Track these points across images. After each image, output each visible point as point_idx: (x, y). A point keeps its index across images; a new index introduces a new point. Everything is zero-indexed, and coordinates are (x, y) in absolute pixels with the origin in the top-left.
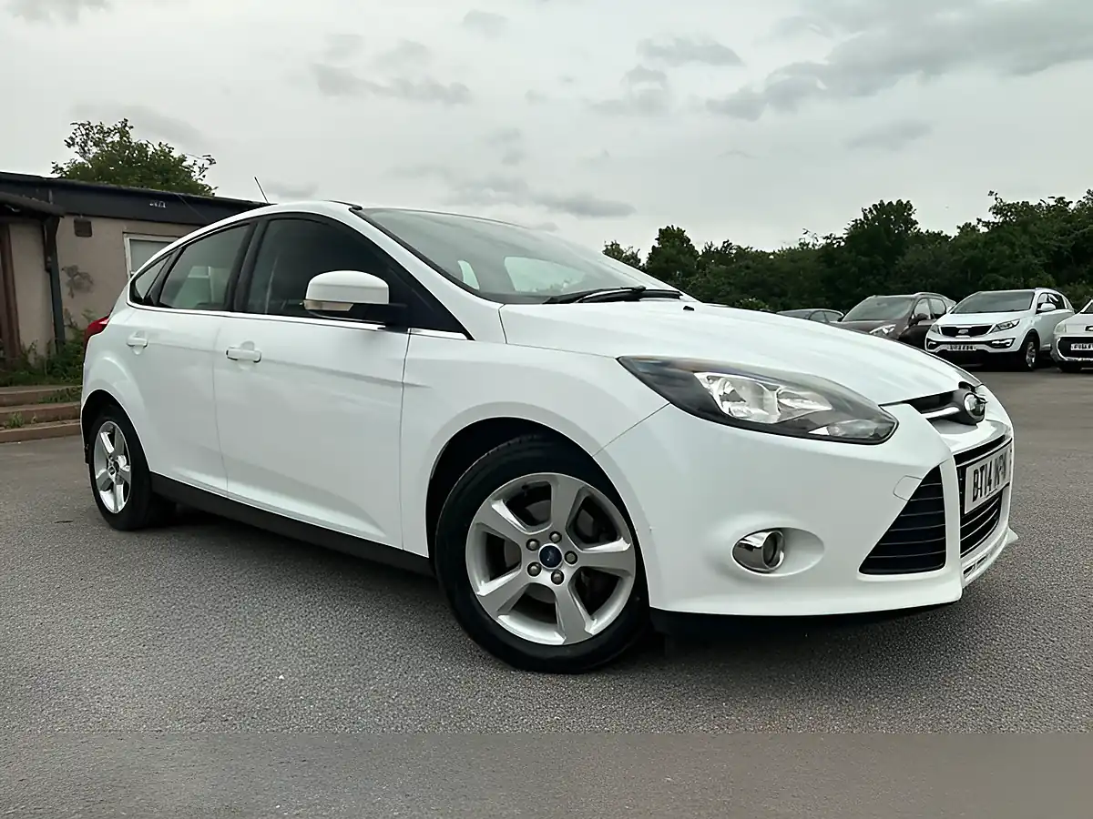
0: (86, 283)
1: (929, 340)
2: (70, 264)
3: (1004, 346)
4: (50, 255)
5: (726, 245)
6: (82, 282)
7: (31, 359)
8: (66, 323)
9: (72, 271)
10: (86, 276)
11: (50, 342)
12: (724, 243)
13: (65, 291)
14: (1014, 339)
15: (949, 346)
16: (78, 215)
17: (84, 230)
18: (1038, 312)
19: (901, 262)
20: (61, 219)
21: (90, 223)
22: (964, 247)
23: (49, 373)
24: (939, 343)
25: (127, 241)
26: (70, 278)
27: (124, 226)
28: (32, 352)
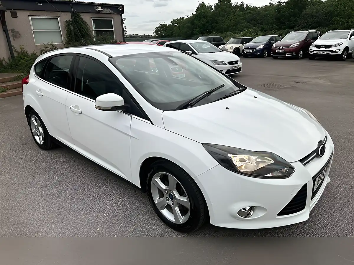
0: (18, 35)
1: (310, 49)
2: (12, 28)
3: (336, 52)
4: (4, 25)
5: (242, 3)
6: (17, 35)
7: (4, 63)
8: (14, 50)
9: (13, 31)
10: (17, 32)
11: (9, 57)
12: (241, 3)
13: (11, 38)
14: (340, 50)
15: (317, 52)
16: (12, 9)
17: (14, 15)
18: (350, 39)
19: (304, 12)
20: (5, 12)
21: (16, 12)
22: (328, 6)
23: (11, 68)
24: (314, 51)
25: (30, 18)
26: (12, 33)
27: (28, 13)
28: (4, 61)
